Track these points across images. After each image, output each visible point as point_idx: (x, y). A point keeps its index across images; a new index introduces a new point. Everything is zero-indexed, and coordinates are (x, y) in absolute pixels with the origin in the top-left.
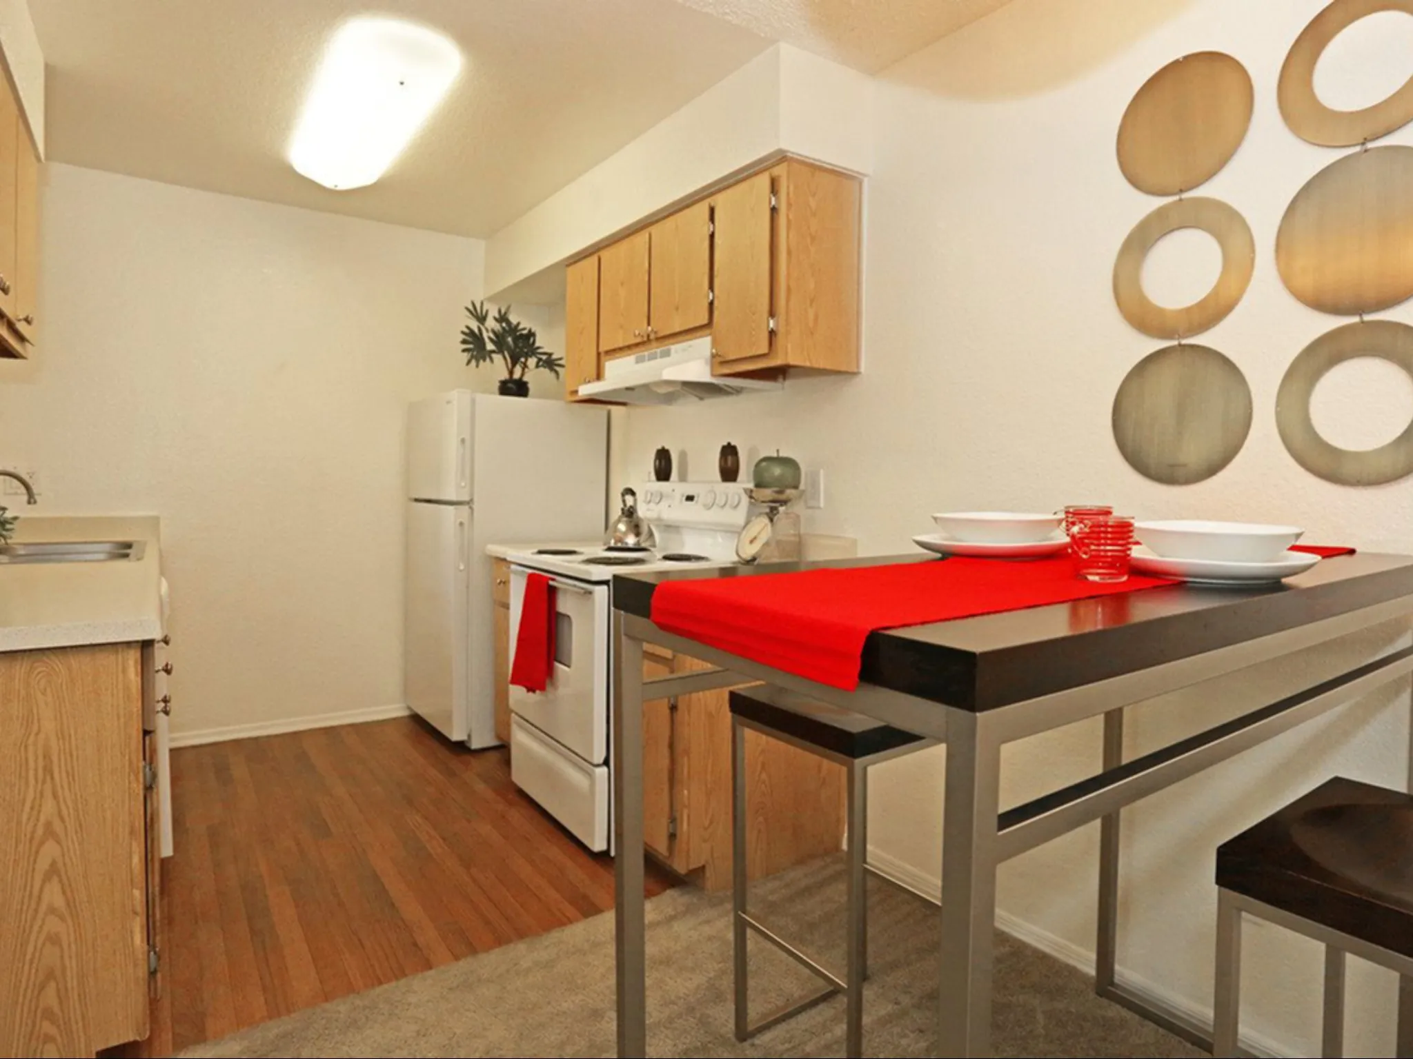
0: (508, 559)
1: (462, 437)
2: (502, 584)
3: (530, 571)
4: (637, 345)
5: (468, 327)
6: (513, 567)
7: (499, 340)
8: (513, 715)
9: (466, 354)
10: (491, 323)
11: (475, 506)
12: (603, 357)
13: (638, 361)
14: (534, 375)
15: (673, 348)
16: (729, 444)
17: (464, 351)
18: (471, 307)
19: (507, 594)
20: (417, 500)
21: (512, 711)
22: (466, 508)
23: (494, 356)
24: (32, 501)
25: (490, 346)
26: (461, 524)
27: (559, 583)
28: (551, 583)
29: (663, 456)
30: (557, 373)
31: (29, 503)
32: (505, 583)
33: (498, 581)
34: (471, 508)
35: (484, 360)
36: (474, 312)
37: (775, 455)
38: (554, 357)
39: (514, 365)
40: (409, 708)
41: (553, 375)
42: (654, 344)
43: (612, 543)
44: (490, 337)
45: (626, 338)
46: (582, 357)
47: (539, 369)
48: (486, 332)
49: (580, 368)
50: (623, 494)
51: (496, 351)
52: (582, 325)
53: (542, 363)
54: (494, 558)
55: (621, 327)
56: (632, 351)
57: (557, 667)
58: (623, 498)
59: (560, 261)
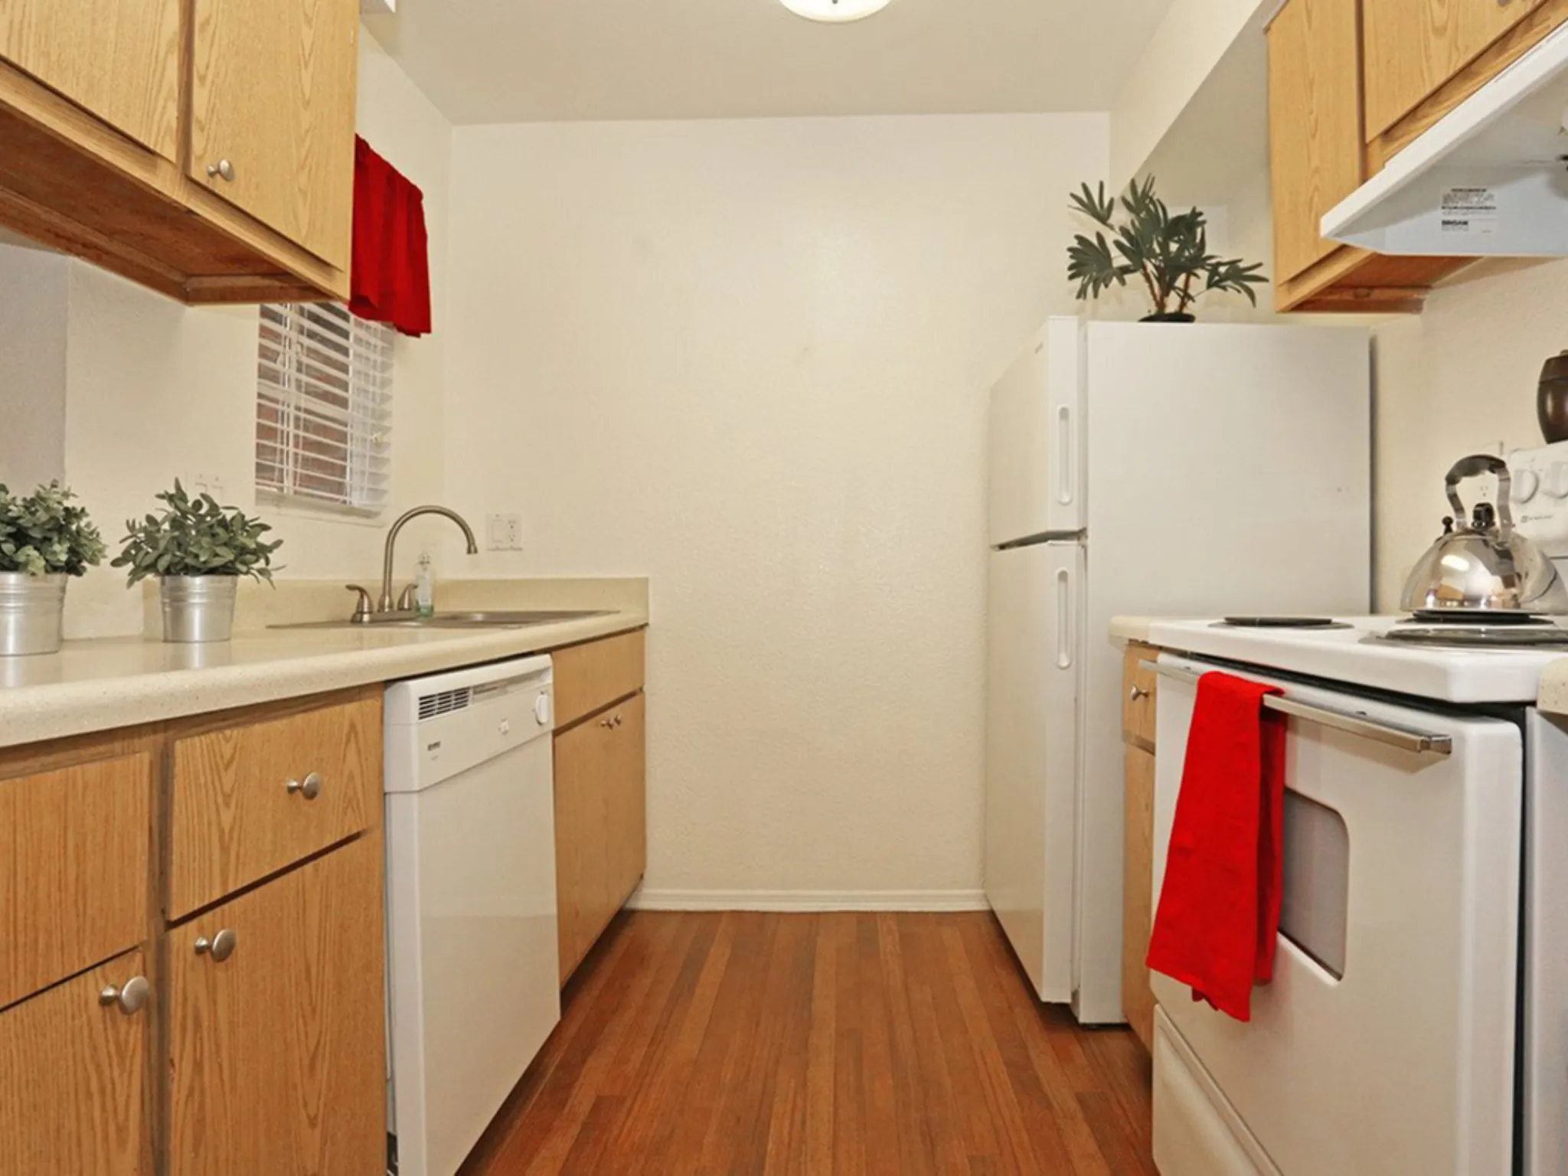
0: (1156, 641)
2: (1141, 697)
3: (1209, 668)
5: (1077, 237)
6: (1163, 658)
7: (1136, 249)
8: (1157, 1007)
9: (1075, 282)
10: (1121, 217)
11: (1091, 540)
12: (1375, 150)
14: (1203, 298)
17: (1072, 278)
18: (1083, 195)
19: (1149, 720)
20: (1002, 547)
21: (1156, 1000)
22: (1072, 544)
23: (1127, 276)
24: (472, 549)
25: (1119, 260)
26: (1063, 576)
27: (1295, 700)
28: (1271, 701)
29: (1564, 376)
30: (1251, 294)
31: (469, 552)
32: (1146, 695)
33: (1134, 690)
34: (1084, 547)
36: (1084, 198)
38: (1242, 265)
39: (1165, 293)
41: (1244, 297)
43: (1430, 603)
44: (1118, 244)
45: (1457, 49)
46: (1317, 188)
47: (1216, 290)
48: (1111, 237)
49: (1313, 214)
50: (1452, 480)
51: (1132, 268)
52: (1312, 118)
53: (1217, 278)
54: (1133, 643)
55: (1439, 31)
56: (1481, 78)
57: (1287, 954)
58: (1451, 487)
59: (1247, 27)
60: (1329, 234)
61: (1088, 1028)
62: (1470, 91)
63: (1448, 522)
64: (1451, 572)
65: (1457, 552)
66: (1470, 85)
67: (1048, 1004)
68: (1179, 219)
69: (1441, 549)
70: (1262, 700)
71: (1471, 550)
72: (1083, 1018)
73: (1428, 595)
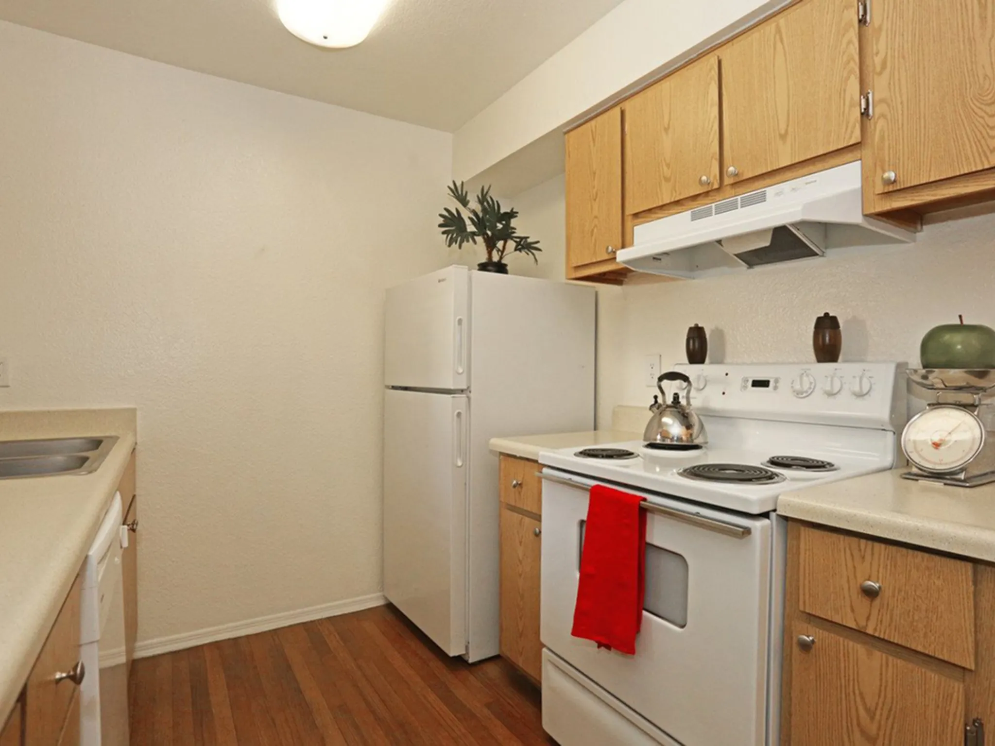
0: (540, 461)
1: (458, 318)
2: (518, 486)
3: (594, 483)
4: (695, 197)
5: (446, 210)
6: (545, 470)
7: (480, 223)
8: (544, 650)
9: (445, 236)
10: (474, 204)
11: (472, 395)
12: (629, 223)
13: (694, 218)
14: (511, 256)
15: (770, 191)
16: (827, 314)
17: (444, 233)
18: (453, 187)
19: (534, 502)
20: (394, 388)
21: (544, 646)
22: (461, 397)
23: (476, 238)
25: (471, 228)
26: (459, 414)
29: (697, 336)
30: (535, 256)
32: (520, 485)
33: (514, 482)
34: (469, 398)
35: (468, 241)
36: (454, 190)
37: (957, 322)
38: (529, 240)
40: (386, 598)
41: (532, 258)
42: (729, 191)
44: (470, 218)
45: (676, 191)
46: (596, 226)
47: (518, 252)
48: (466, 215)
49: (593, 238)
50: (661, 379)
51: (477, 234)
52: (595, 190)
53: (520, 247)
54: (501, 454)
55: (667, 180)
56: (684, 207)
57: (650, 620)
58: (659, 383)
59: (558, 128)
60: (621, 261)
61: (474, 664)
62: (679, 211)
63: (656, 397)
64: (666, 424)
65: (667, 417)
66: (679, 208)
67: (454, 657)
68: (506, 213)
69: (661, 413)
70: (640, 504)
71: (674, 416)
72: (471, 661)
73: (657, 435)
